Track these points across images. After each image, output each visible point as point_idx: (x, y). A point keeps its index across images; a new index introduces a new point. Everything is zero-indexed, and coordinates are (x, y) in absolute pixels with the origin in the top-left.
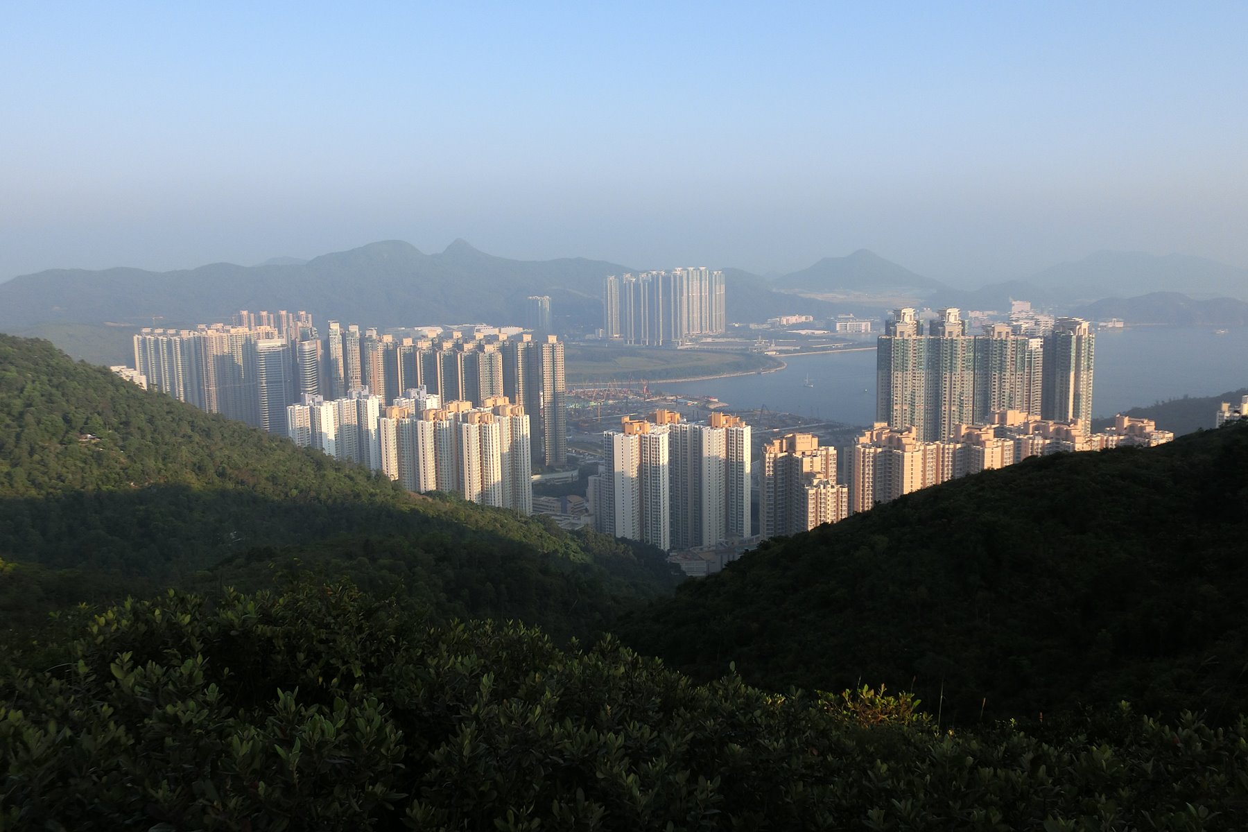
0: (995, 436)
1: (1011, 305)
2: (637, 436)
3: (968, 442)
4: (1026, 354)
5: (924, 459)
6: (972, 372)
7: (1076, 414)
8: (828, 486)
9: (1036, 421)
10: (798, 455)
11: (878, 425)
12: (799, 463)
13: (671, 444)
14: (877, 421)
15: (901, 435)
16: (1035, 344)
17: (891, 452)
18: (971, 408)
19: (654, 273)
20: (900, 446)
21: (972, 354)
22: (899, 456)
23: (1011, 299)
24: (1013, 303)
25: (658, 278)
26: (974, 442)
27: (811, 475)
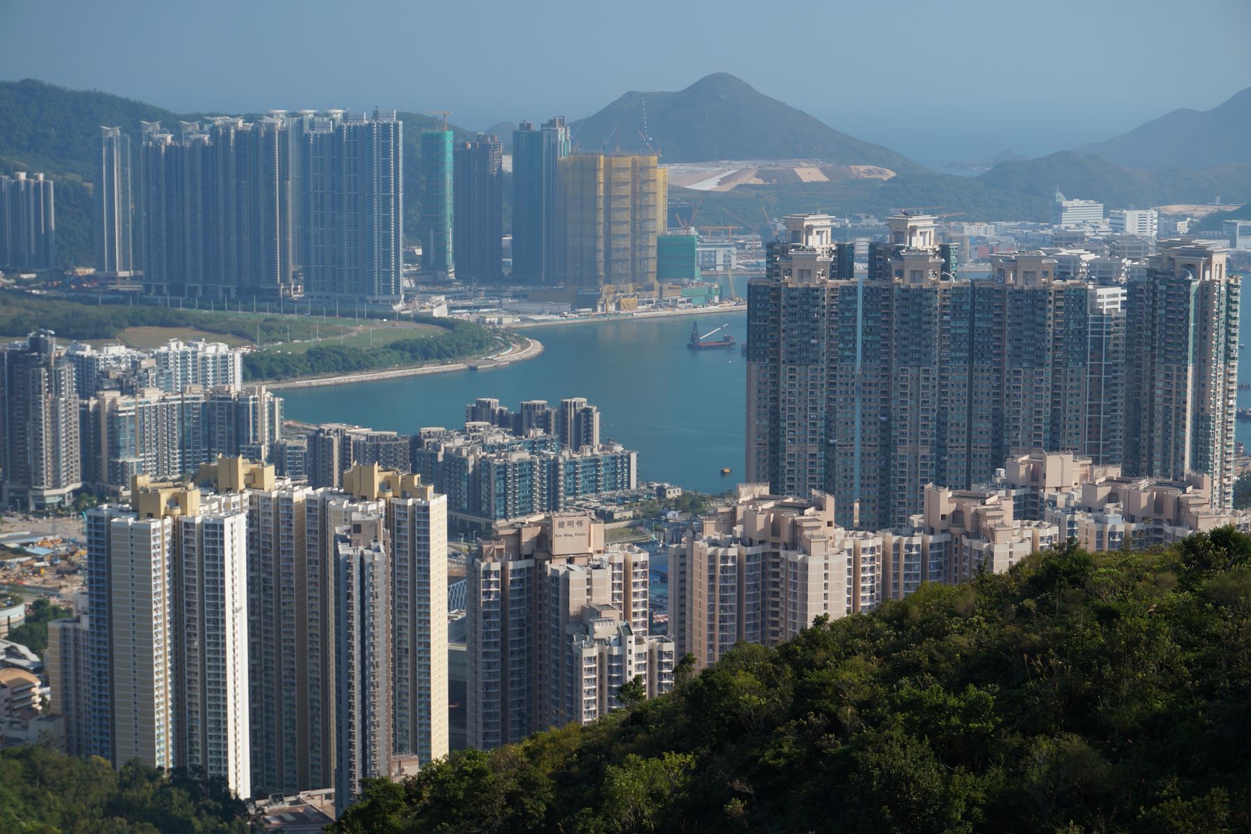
0: (1017, 516)
1: (1061, 209)
2: (168, 521)
3: (956, 530)
4: (1090, 323)
5: (854, 571)
6: (967, 366)
7: (1201, 463)
8: (629, 638)
9: (1109, 481)
10: (556, 566)
11: (746, 493)
12: (561, 583)
13: (252, 540)
14: (748, 481)
15: (802, 514)
16: (1110, 299)
17: (777, 555)
18: (965, 451)
19: (219, 121)
20: (797, 541)
21: (965, 323)
22: (795, 564)
23: (1060, 197)
24: (1065, 203)
25: (227, 134)
26: (968, 528)
27: (591, 613)
